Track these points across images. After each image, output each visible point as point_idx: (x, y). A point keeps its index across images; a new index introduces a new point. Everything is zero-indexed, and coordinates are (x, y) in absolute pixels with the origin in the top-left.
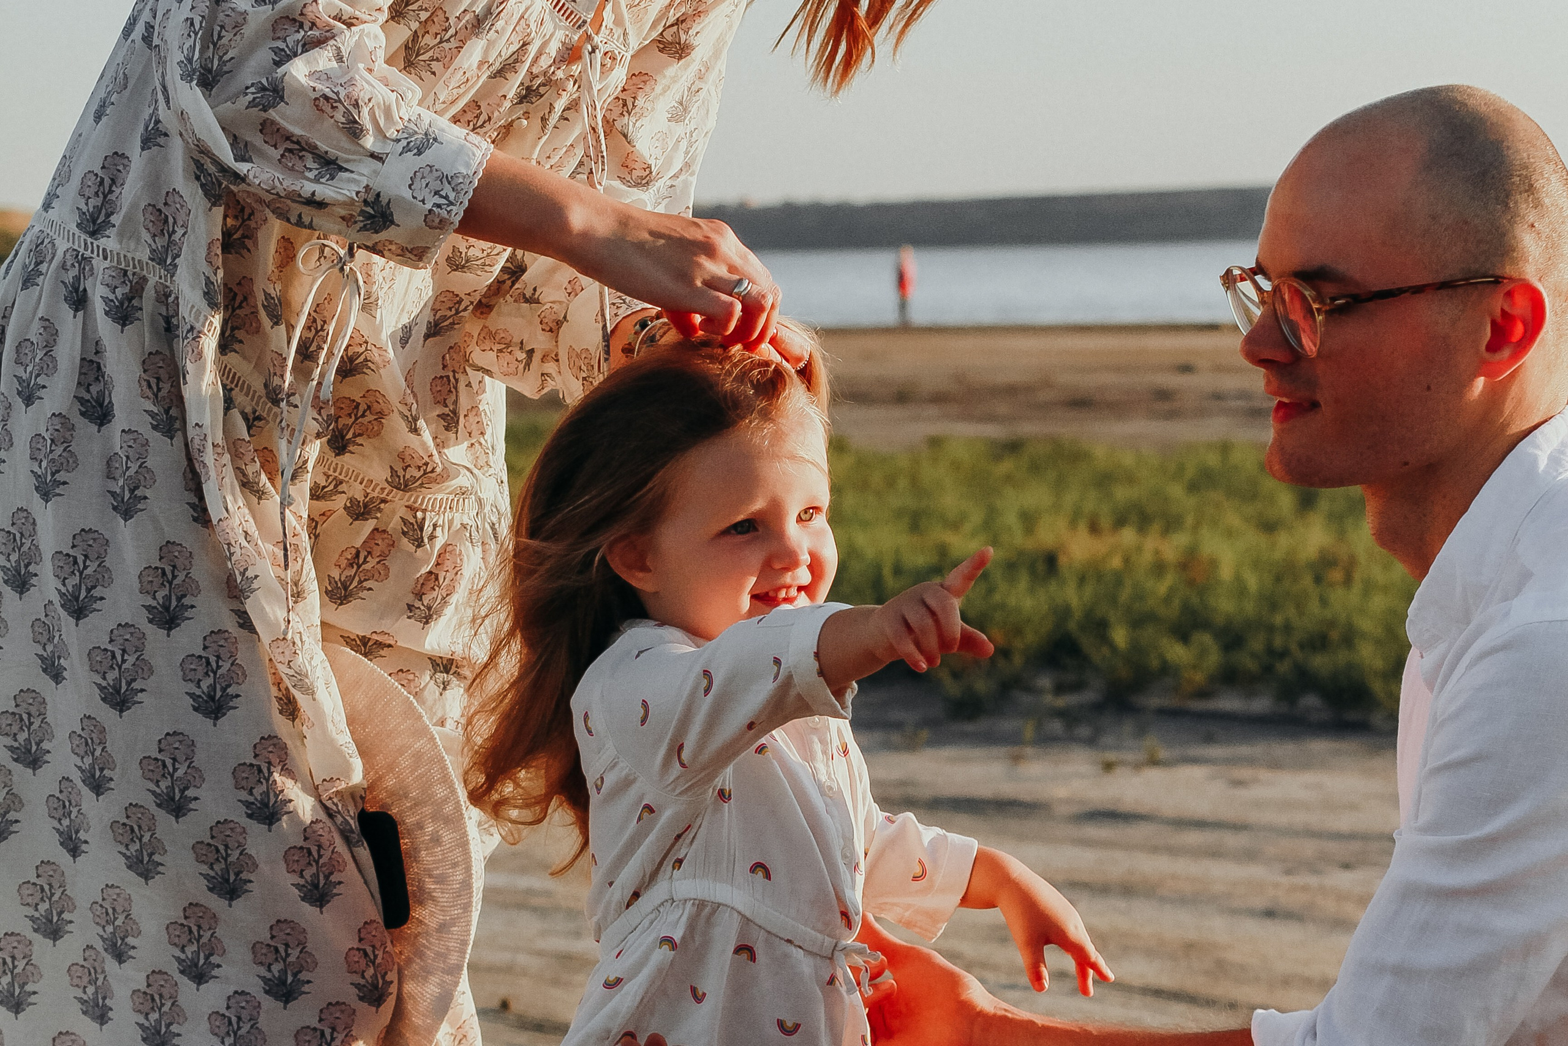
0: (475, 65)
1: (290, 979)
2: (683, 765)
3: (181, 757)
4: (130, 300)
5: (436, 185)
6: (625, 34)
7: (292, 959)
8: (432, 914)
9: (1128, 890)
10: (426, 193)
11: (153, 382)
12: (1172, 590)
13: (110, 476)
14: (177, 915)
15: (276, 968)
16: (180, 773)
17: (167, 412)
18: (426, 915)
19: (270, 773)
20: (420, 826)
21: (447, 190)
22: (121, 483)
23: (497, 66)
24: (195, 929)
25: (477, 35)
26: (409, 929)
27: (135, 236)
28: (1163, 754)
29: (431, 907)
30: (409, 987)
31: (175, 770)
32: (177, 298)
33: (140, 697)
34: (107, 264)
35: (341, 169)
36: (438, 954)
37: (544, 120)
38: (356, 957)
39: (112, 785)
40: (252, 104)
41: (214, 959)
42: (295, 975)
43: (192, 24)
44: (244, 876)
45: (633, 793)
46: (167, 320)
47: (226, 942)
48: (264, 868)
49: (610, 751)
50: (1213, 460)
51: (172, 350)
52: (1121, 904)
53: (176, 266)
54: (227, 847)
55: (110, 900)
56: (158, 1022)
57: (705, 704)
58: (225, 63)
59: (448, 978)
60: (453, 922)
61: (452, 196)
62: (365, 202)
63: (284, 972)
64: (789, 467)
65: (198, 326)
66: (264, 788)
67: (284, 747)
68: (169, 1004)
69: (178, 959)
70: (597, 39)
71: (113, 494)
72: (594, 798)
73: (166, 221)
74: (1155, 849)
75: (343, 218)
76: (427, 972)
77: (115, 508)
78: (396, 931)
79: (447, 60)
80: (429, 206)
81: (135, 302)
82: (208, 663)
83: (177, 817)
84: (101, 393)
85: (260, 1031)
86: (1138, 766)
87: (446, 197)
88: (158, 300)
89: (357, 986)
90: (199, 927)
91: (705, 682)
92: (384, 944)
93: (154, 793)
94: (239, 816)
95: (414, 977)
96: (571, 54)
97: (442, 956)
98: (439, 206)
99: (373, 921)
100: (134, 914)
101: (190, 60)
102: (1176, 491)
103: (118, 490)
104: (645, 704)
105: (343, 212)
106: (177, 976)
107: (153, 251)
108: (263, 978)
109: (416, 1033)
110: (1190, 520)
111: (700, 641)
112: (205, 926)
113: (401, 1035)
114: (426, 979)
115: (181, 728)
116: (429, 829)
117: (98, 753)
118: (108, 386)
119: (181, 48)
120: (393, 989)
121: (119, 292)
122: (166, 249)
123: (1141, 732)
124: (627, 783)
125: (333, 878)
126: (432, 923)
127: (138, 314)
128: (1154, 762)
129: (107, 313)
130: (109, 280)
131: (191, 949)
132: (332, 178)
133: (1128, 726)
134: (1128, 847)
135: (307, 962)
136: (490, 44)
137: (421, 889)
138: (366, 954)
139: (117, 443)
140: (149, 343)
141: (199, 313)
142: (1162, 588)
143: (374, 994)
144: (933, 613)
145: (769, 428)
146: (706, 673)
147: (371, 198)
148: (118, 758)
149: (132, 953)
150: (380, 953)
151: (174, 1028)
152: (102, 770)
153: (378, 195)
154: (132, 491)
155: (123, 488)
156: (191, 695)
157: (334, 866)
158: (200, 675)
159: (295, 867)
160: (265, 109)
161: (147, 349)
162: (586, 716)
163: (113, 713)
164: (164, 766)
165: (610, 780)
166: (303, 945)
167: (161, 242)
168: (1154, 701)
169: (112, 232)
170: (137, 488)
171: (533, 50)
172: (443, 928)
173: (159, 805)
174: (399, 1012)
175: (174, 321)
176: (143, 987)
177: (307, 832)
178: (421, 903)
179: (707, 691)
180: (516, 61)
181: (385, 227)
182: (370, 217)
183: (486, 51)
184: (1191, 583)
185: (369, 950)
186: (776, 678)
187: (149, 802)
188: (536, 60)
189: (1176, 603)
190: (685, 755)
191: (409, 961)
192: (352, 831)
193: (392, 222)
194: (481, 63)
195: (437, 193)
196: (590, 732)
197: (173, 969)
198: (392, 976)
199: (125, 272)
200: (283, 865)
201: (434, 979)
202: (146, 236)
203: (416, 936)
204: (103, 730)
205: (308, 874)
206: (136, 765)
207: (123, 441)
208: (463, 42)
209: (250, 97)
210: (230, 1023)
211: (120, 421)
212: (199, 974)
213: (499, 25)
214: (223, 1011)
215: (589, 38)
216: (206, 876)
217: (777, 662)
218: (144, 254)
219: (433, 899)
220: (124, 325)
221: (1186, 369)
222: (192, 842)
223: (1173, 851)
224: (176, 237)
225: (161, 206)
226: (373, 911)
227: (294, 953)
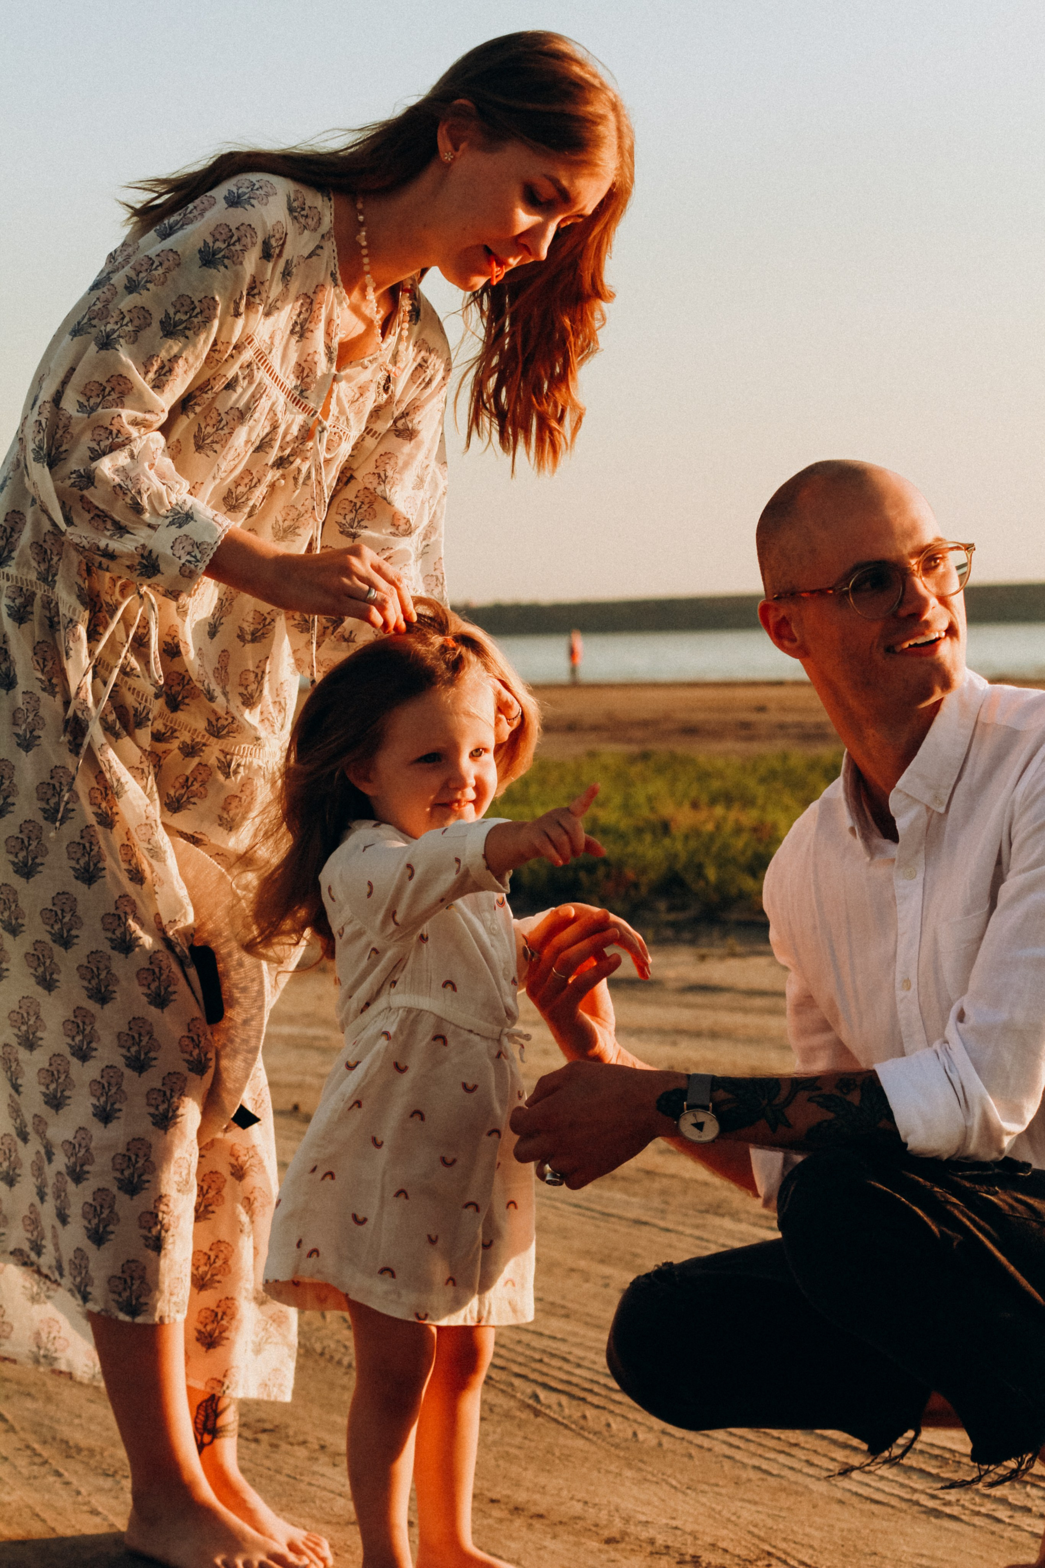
0: (243, 444)
1: (143, 1057)
2: (396, 924)
3: (67, 909)
4: (25, 607)
5: (189, 548)
6: (347, 419)
7: (143, 1043)
8: (238, 1014)
9: (714, 1035)
10: (182, 552)
11: (41, 661)
12: (746, 845)
13: (15, 724)
14: (70, 1015)
15: (134, 1049)
16: (66, 919)
17: (50, 680)
18: (235, 1014)
19: (127, 920)
20: (230, 954)
21: (196, 552)
22: (23, 727)
23: (257, 443)
24: (81, 1025)
25: (242, 424)
26: (224, 1024)
27: (27, 564)
28: (739, 949)
29: (238, 1009)
30: (224, 1063)
31: (64, 917)
32: (57, 603)
33: (40, 868)
34: (9, 583)
35: (129, 532)
36: (243, 1040)
37: (295, 479)
38: (186, 1042)
39: (24, 928)
40: (73, 485)
41: (94, 1045)
42: (146, 1054)
43: (40, 424)
44: (110, 988)
45: (364, 940)
46: (51, 620)
47: (100, 1032)
48: (124, 983)
49: (347, 912)
50: (777, 765)
51: (54, 639)
52: (709, 1043)
53: (55, 582)
54: (98, 968)
55: (25, 1007)
56: (56, 1090)
57: (411, 885)
58: (61, 453)
59: (250, 1056)
60: (252, 1018)
61: (199, 556)
62: (142, 556)
63: (139, 1052)
64: (464, 720)
65: (75, 618)
66: (122, 929)
67: (134, 903)
68: (63, 1077)
69: (70, 1045)
70: (327, 424)
71: (17, 735)
72: (339, 942)
73: (46, 552)
74: (732, 1009)
75: (128, 567)
76: (236, 1052)
77: (19, 745)
78: (215, 1026)
79: (224, 441)
80: (183, 561)
81: (28, 609)
82: (84, 847)
83: (66, 949)
84: (8, 669)
85: (123, 1092)
86: (722, 958)
87: (195, 557)
88: (43, 607)
89: (187, 1061)
90: (84, 1023)
91: (409, 872)
92: (205, 1034)
93: (50, 933)
94: (106, 947)
95: (227, 1056)
96: (307, 434)
97: (245, 1041)
98: (190, 562)
99: (196, 1019)
100: (43, 1015)
101: (41, 448)
102: (751, 783)
103: (21, 732)
104: (370, 884)
105: (128, 563)
106: (70, 1058)
107: (39, 573)
108: (124, 1056)
109: (229, 1093)
110: (760, 802)
111: (410, 839)
112: (87, 1022)
113: (219, 1096)
114: (235, 1057)
115: (67, 889)
116: (236, 956)
117: (13, 907)
118: (12, 663)
119: (34, 440)
120: (212, 1064)
121: (17, 601)
122: (48, 570)
123: (724, 935)
124: (359, 934)
125: (170, 989)
126: (239, 1020)
127: (31, 617)
128: (733, 955)
129: (9, 615)
130: (10, 594)
131: (78, 1038)
132: (121, 537)
133: (716, 933)
134: (713, 1008)
135: (154, 1045)
136: (251, 429)
137: (231, 996)
138: (193, 1040)
139: (20, 701)
140: (38, 635)
141: (74, 610)
142: (740, 843)
143: (199, 1067)
144: (567, 832)
145: (453, 690)
146: (409, 866)
147: (146, 554)
148: (27, 912)
149: (40, 1042)
150: (203, 1040)
151: (67, 1093)
152: (16, 919)
153: (151, 551)
154: (31, 732)
155: (25, 730)
156: (74, 869)
157: (170, 982)
158: (79, 855)
159: (145, 982)
160: (81, 489)
161: (37, 639)
162: (330, 889)
163: (23, 881)
164: (56, 915)
165: (348, 930)
166: (150, 1033)
167: (43, 567)
168: (734, 916)
169: (12, 563)
170: (34, 730)
171: (281, 431)
172: (246, 1022)
173: (54, 941)
174: (217, 1080)
175: (56, 619)
176: (47, 1066)
177: (152, 957)
178: (231, 1007)
179: (411, 877)
180: (271, 440)
181: (154, 574)
182: (145, 566)
183: (249, 434)
184: (760, 840)
185: (195, 1037)
186: (458, 871)
187: (47, 938)
188: (284, 437)
189: (749, 853)
190: (399, 917)
191: (224, 1046)
192: (186, 957)
193: (159, 571)
194: (247, 442)
195: (189, 553)
196: (333, 899)
197: (67, 1052)
198: (211, 1055)
199: (21, 589)
200: (136, 982)
201: (240, 1057)
202: (34, 564)
203: (228, 1029)
204: (15, 893)
205: (153, 987)
206: (38, 914)
207: (24, 699)
208: (233, 429)
209: (72, 481)
210: (103, 1087)
211: (22, 685)
212: (83, 1054)
213: (256, 416)
214: (99, 1079)
215: (320, 422)
216: (87, 989)
217: (458, 860)
218: (33, 576)
219: (239, 1003)
220: (20, 624)
221: (761, 709)
222: (76, 965)
223: (745, 1011)
224: (54, 562)
225: (41, 543)
226: (197, 1012)
227: (145, 1039)
